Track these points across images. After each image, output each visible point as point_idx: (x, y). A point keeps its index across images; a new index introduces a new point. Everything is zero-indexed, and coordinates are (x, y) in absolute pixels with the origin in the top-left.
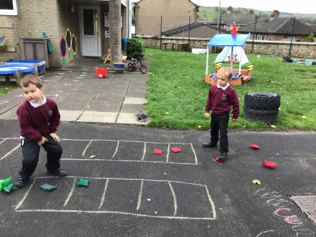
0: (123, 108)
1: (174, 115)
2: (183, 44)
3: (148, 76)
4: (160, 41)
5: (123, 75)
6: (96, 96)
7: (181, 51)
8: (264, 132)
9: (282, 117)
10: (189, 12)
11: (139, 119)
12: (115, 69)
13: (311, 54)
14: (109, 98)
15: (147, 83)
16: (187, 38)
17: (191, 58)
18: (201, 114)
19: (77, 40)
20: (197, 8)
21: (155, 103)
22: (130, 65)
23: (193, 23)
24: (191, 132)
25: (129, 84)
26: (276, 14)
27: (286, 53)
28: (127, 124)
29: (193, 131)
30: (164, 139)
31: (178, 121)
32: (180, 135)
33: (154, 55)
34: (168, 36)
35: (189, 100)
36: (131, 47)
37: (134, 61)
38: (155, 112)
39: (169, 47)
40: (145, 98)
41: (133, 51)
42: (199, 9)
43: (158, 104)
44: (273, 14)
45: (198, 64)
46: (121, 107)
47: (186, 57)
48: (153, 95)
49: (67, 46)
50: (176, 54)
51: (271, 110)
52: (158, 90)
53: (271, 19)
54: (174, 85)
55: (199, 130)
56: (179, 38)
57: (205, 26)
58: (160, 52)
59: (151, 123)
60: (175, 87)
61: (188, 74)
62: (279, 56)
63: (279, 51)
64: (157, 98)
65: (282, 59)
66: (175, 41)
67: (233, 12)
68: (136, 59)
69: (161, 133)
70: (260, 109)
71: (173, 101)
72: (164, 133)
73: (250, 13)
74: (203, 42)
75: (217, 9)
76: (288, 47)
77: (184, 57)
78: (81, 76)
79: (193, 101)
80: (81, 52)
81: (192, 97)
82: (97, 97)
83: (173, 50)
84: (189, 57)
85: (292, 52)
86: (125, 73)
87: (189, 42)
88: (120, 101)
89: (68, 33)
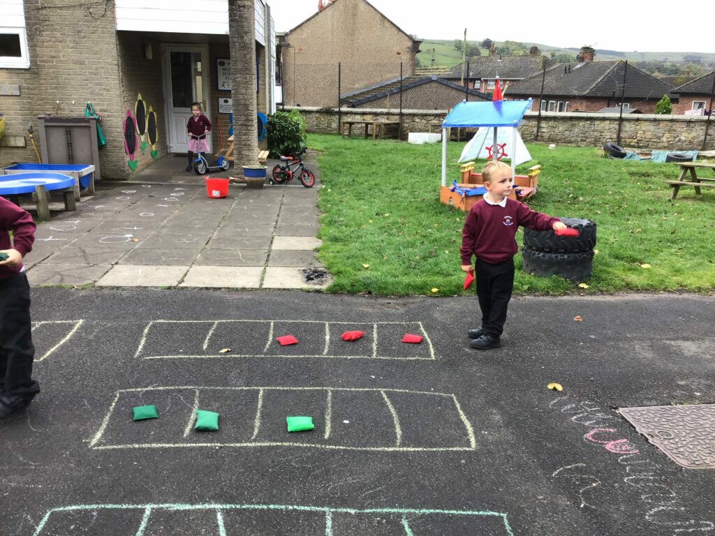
0: (273, 258)
1: (380, 269)
2: (389, 124)
3: (318, 192)
4: (337, 117)
5: (263, 191)
6: (211, 235)
7: (384, 139)
8: (566, 298)
9: (600, 267)
10: (399, 54)
11: (309, 279)
12: (246, 178)
13: (664, 139)
14: (240, 238)
15: (317, 206)
16: (397, 111)
17: (407, 152)
18: (436, 265)
19: (157, 118)
20: (416, 45)
21: (338, 246)
22: (278, 170)
23: (408, 78)
24: (418, 300)
25: (280, 210)
26: (587, 55)
27: (611, 138)
28: (284, 289)
29: (422, 299)
30: (362, 316)
31: (390, 280)
32: (395, 307)
33: (326, 148)
34: (354, 106)
35: (408, 239)
36: (278, 131)
37: (287, 161)
38: (339, 265)
39: (357, 129)
40: (317, 237)
41: (282, 140)
42: (421, 47)
43: (346, 248)
44: (581, 55)
45: (424, 166)
46: (268, 256)
47: (397, 150)
48: (332, 231)
49: (139, 133)
50: (375, 145)
51: (578, 252)
52: (342, 221)
53: (578, 66)
54: (375, 209)
55: (434, 296)
56: (379, 110)
57: (434, 85)
58: (338, 141)
59: (335, 286)
60: (377, 214)
61: (403, 186)
62: (596, 146)
63: (595, 134)
64: (342, 236)
65: (601, 152)
66: (371, 116)
67: (493, 52)
68: (291, 158)
69: (356, 304)
70: (557, 252)
71: (375, 241)
72: (362, 304)
73: (531, 53)
74: (432, 118)
75: (458, 45)
76: (615, 125)
77: (392, 151)
78: (172, 195)
79: (417, 240)
80: (168, 143)
81: (414, 232)
82: (213, 238)
83: (367, 136)
84: (403, 150)
85: (622, 135)
86: (266, 188)
87: (401, 119)
88: (265, 243)
89: (140, 103)
